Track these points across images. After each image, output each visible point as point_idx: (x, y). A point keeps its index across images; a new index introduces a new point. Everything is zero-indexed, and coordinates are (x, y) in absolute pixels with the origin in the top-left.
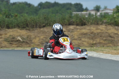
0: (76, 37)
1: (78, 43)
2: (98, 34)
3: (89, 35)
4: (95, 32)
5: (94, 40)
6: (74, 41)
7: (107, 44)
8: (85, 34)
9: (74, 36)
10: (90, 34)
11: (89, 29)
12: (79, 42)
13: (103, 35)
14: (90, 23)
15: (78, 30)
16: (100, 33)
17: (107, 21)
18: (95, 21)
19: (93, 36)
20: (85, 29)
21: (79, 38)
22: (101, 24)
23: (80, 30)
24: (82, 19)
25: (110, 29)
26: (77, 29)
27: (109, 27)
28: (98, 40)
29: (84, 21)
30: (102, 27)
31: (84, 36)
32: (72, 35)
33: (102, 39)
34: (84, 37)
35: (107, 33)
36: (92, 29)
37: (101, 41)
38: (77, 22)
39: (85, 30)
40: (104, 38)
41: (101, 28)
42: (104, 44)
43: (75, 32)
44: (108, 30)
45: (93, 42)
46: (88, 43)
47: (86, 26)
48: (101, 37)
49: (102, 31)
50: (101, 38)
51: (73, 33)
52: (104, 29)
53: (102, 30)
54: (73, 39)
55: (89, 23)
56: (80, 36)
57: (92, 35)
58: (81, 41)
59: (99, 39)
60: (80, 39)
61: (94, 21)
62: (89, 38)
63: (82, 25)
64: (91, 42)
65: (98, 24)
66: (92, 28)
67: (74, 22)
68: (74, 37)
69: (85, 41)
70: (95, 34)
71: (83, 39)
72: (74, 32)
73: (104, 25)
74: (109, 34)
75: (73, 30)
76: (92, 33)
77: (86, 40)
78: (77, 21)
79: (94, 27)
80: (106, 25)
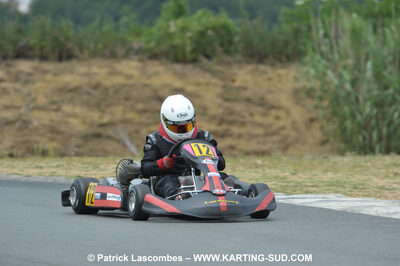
0: (42, 101)
1: (52, 120)
2: (118, 89)
3: (88, 93)
4: (108, 82)
5: (104, 112)
6: (37, 114)
7: (148, 125)
8: (71, 90)
9: (33, 96)
10: (91, 91)
11: (87, 75)
12: (55, 116)
13: (134, 94)
14: (86, 52)
15: (49, 77)
16: (124, 85)
17: (142, 44)
18: (105, 46)
19: (101, 97)
20: (71, 72)
21: (54, 103)
22: (126, 56)
23: (56, 75)
24: (62, 39)
25: (157, 74)
26: (45, 72)
27: (155, 67)
28: (118, 112)
29: (69, 45)
30: (130, 67)
31: (69, 95)
32: (29, 94)
33: (133, 109)
34: (71, 101)
35: (146, 86)
36: (96, 74)
37: (131, 115)
38: (42, 48)
39: (74, 75)
40: (140, 106)
41: (126, 70)
42: (139, 124)
43: (39, 85)
44: (149, 77)
45: (101, 117)
46: (84, 123)
47: (74, 61)
48: (127, 99)
49: (131, 82)
50: (127, 103)
51: (32, 87)
52: (135, 73)
53: (129, 77)
54: (32, 106)
55: (82, 53)
56: (56, 98)
57: (96, 93)
58: (59, 114)
59: (121, 108)
60: (54, 107)
61: (100, 46)
62: (87, 104)
63: (60, 59)
64: (95, 116)
65: (113, 56)
66: (95, 69)
67: (31, 49)
68: (34, 100)
69: (74, 116)
70: (107, 89)
71: (67, 108)
72: (33, 82)
73: (136, 57)
74: (156, 91)
75: (30, 74)
76: (97, 87)
77: (78, 110)
78: (44, 44)
79: (101, 67)
80: (141, 61)
